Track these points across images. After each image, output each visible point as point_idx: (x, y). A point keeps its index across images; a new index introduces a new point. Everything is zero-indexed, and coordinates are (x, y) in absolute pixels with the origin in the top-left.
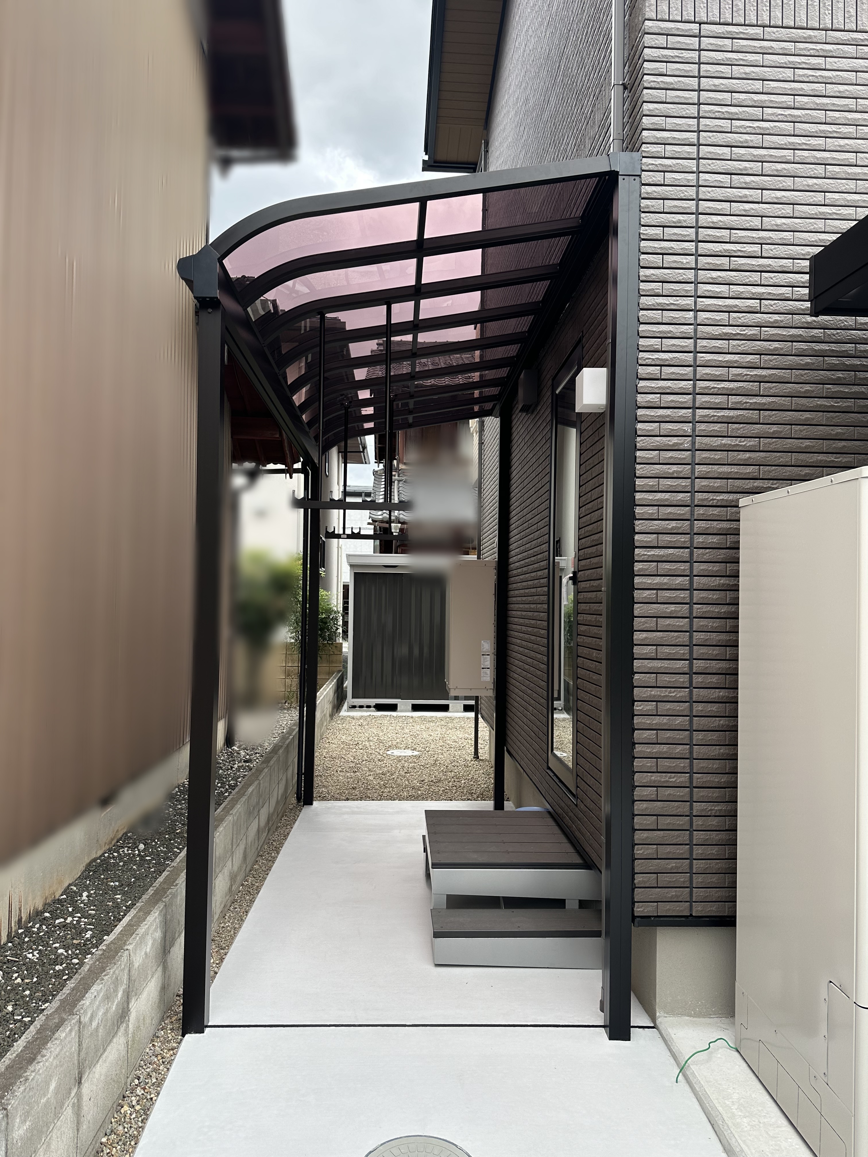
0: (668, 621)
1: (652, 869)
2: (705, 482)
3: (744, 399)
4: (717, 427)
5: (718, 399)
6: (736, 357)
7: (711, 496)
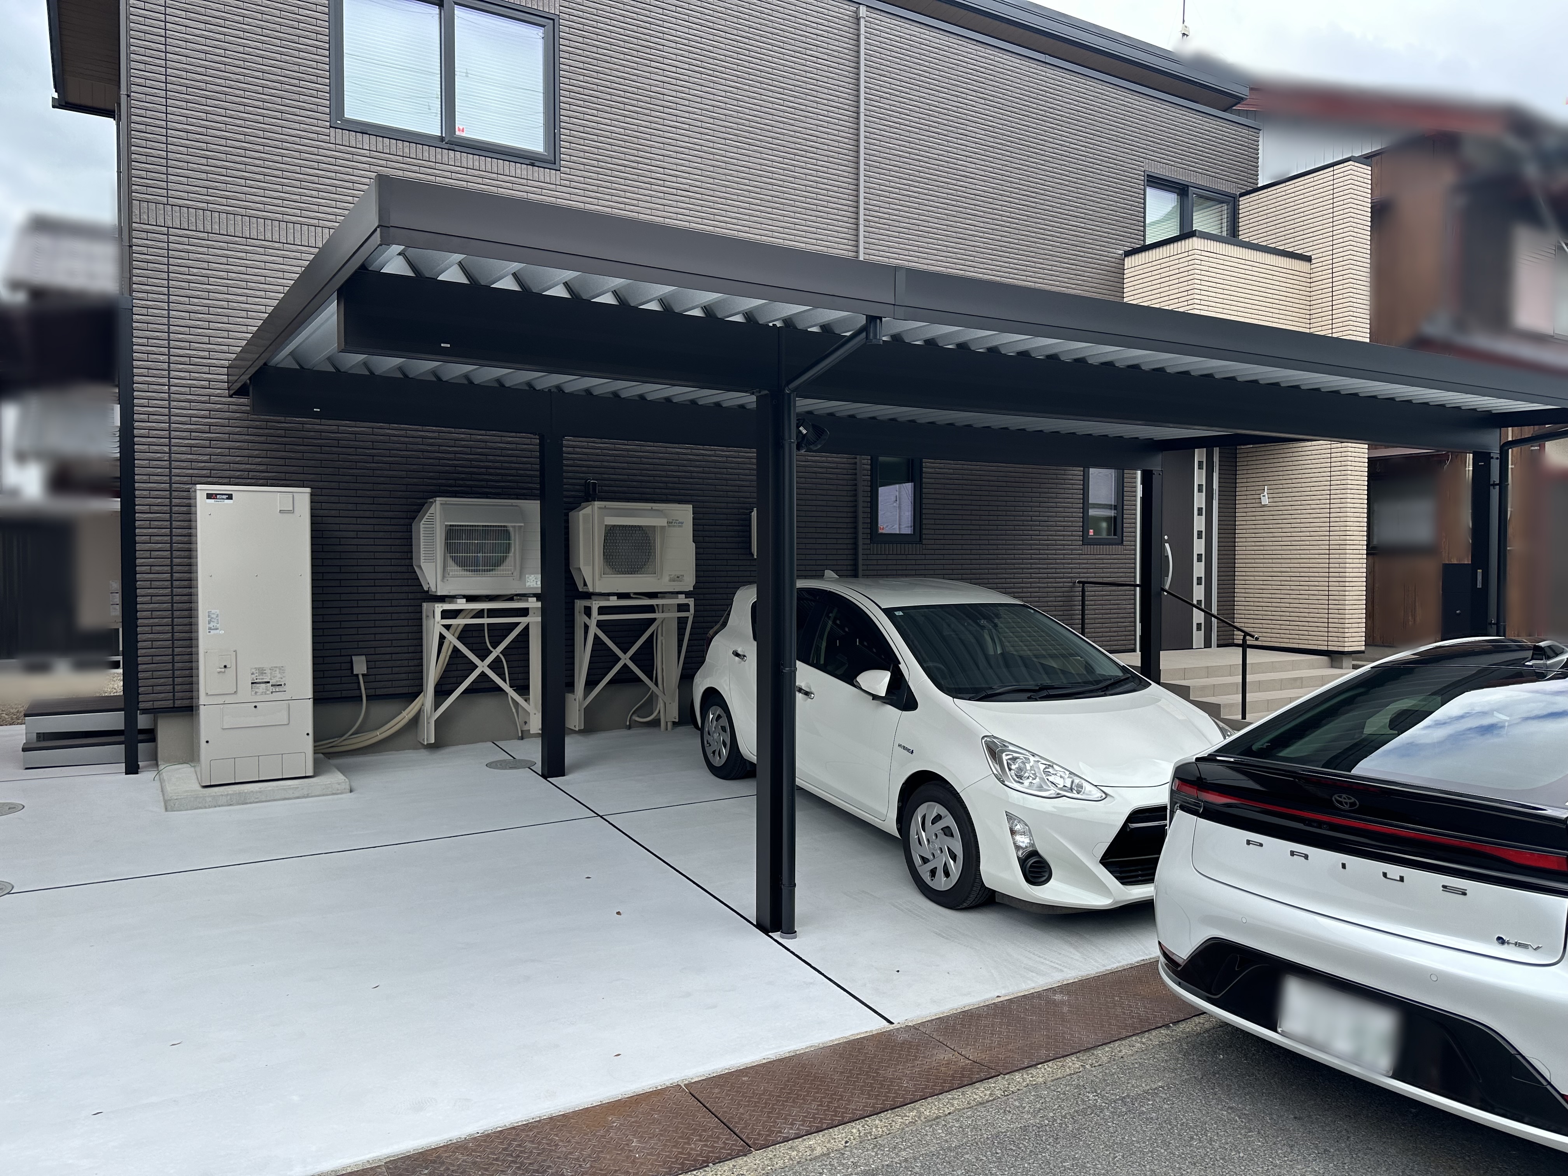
0: (157, 553)
1: (150, 684)
2: (178, 478)
3: (200, 434)
4: (184, 449)
5: (185, 434)
6: (195, 412)
7: (182, 486)
